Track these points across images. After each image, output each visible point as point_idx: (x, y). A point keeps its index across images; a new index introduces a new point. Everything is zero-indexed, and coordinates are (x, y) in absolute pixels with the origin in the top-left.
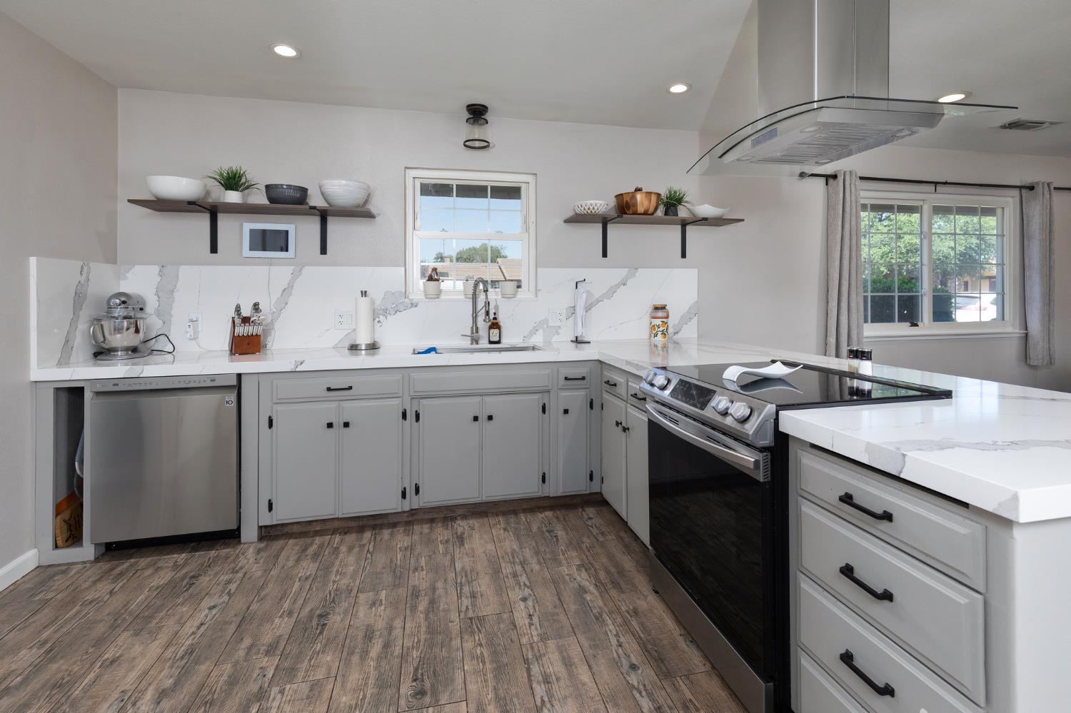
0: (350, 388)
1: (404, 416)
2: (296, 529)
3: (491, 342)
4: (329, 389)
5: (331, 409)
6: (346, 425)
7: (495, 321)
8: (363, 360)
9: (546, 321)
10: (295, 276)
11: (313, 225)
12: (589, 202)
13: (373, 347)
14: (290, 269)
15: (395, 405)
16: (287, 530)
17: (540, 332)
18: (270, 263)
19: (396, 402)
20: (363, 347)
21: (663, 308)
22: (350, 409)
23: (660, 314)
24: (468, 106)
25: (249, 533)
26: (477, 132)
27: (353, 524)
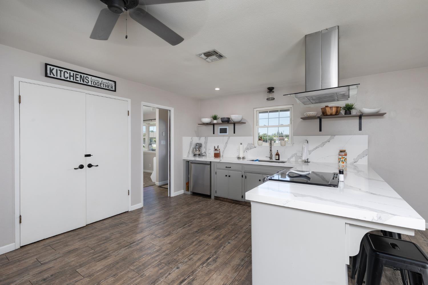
0: (230, 167)
1: (242, 176)
2: (221, 199)
3: (276, 160)
4: (226, 167)
5: (227, 172)
6: (229, 176)
7: (277, 153)
8: (241, 161)
9: (296, 154)
10: (228, 139)
11: (232, 126)
12: (309, 113)
13: (243, 158)
14: (227, 137)
15: (240, 174)
16: (220, 199)
17: (294, 158)
18: (223, 136)
19: (240, 172)
20: (241, 158)
21: (344, 151)
22: (231, 173)
23: (343, 154)
24: (268, 88)
25: (213, 197)
26: (271, 96)
27: (232, 201)
